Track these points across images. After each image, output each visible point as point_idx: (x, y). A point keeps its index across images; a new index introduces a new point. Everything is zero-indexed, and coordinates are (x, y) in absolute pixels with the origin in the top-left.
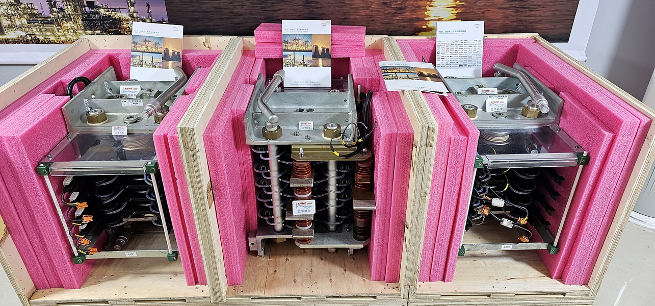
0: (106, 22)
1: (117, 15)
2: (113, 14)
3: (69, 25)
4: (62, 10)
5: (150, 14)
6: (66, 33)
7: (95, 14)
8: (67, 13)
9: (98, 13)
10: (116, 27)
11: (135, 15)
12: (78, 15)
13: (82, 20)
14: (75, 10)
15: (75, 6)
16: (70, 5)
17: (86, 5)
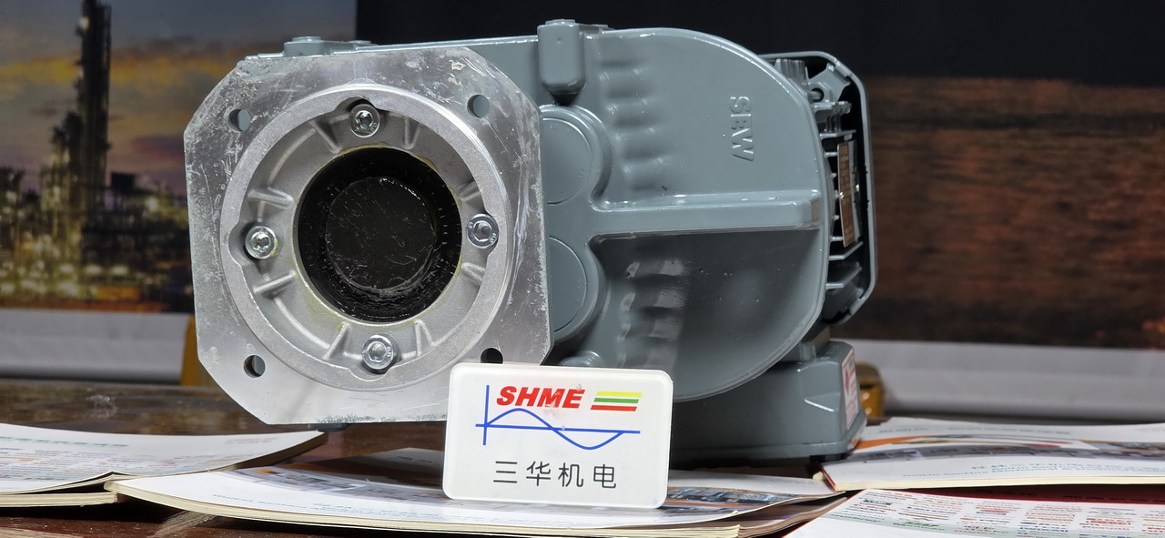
0: (153, 238)
3: (38, 245)
4: (32, 198)
6: (22, 271)
7: (128, 213)
8: (44, 207)
9: (137, 212)
10: (180, 257)
12: (75, 216)
13: (85, 231)
14: (73, 200)
15: (75, 191)
16: (61, 185)
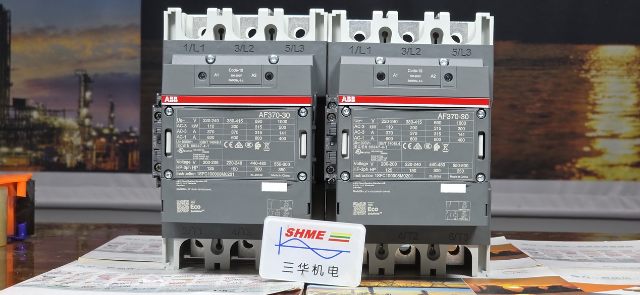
1: (59, 121)
2: (52, 119)
5: (112, 120)
7: (22, 119)
10: (50, 142)
11: (87, 121)
17: (11, 103)
